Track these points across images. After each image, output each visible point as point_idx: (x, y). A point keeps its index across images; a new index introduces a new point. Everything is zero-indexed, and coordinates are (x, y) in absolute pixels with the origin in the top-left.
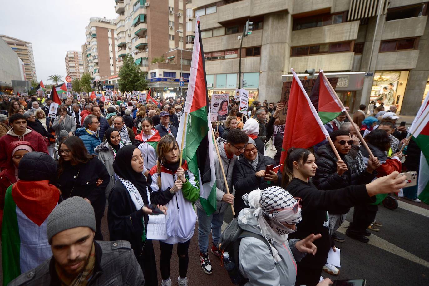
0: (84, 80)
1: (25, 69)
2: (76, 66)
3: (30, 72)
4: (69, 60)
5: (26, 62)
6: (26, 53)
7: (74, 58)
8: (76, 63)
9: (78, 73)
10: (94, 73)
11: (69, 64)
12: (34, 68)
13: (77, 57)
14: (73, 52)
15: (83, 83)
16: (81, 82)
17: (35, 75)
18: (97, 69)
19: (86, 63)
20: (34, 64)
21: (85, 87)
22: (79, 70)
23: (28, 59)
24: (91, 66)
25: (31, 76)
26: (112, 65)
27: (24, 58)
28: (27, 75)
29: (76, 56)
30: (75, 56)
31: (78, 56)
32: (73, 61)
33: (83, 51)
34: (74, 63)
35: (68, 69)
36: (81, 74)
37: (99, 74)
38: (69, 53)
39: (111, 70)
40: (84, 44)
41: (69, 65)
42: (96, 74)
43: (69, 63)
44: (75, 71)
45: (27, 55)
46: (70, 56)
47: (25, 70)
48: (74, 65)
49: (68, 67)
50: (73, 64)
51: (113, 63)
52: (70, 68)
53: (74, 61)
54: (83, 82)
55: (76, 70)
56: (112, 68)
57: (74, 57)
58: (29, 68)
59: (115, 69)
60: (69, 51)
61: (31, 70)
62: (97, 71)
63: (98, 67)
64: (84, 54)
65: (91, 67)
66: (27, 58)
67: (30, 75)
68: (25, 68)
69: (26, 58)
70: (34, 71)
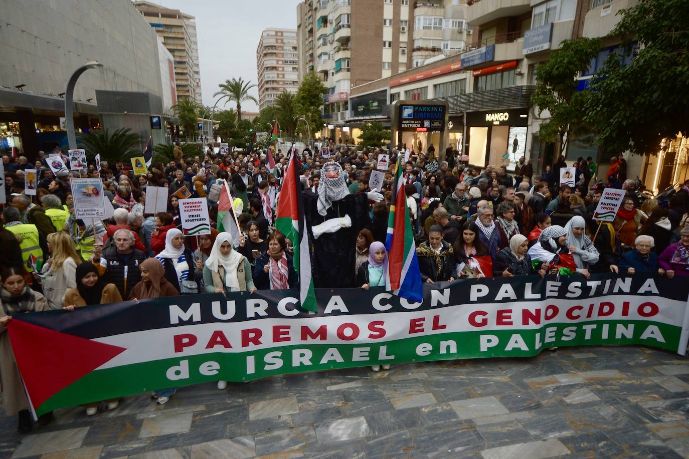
0: (305, 94)
1: (177, 74)
2: (277, 66)
3: (187, 80)
5: (180, 57)
6: (180, 36)
8: (278, 58)
10: (330, 72)
11: (265, 63)
12: (197, 73)
15: (303, 105)
16: (299, 102)
17: (197, 91)
18: (344, 59)
20: (197, 65)
21: (310, 114)
23: (184, 50)
24: (325, 54)
25: (188, 91)
26: (387, 44)
27: (175, 48)
28: (180, 89)
29: (280, 41)
30: (276, 41)
31: (285, 41)
32: (272, 54)
33: (301, 19)
34: (274, 58)
35: (261, 75)
36: (287, 84)
37: (349, 73)
38: (265, 34)
39: (384, 60)
42: (339, 76)
43: (265, 59)
44: (276, 79)
45: (183, 39)
46: (267, 42)
47: (175, 76)
48: (274, 63)
49: (263, 69)
50: (272, 61)
52: (266, 72)
53: (275, 53)
54: (302, 101)
55: (278, 75)
56: (387, 55)
58: (185, 71)
59: (395, 56)
61: (188, 77)
62: (344, 65)
63: (347, 54)
64: (301, 28)
65: (324, 57)
66: (183, 48)
67: (186, 89)
68: (174, 71)
69: (179, 48)
70: (197, 81)
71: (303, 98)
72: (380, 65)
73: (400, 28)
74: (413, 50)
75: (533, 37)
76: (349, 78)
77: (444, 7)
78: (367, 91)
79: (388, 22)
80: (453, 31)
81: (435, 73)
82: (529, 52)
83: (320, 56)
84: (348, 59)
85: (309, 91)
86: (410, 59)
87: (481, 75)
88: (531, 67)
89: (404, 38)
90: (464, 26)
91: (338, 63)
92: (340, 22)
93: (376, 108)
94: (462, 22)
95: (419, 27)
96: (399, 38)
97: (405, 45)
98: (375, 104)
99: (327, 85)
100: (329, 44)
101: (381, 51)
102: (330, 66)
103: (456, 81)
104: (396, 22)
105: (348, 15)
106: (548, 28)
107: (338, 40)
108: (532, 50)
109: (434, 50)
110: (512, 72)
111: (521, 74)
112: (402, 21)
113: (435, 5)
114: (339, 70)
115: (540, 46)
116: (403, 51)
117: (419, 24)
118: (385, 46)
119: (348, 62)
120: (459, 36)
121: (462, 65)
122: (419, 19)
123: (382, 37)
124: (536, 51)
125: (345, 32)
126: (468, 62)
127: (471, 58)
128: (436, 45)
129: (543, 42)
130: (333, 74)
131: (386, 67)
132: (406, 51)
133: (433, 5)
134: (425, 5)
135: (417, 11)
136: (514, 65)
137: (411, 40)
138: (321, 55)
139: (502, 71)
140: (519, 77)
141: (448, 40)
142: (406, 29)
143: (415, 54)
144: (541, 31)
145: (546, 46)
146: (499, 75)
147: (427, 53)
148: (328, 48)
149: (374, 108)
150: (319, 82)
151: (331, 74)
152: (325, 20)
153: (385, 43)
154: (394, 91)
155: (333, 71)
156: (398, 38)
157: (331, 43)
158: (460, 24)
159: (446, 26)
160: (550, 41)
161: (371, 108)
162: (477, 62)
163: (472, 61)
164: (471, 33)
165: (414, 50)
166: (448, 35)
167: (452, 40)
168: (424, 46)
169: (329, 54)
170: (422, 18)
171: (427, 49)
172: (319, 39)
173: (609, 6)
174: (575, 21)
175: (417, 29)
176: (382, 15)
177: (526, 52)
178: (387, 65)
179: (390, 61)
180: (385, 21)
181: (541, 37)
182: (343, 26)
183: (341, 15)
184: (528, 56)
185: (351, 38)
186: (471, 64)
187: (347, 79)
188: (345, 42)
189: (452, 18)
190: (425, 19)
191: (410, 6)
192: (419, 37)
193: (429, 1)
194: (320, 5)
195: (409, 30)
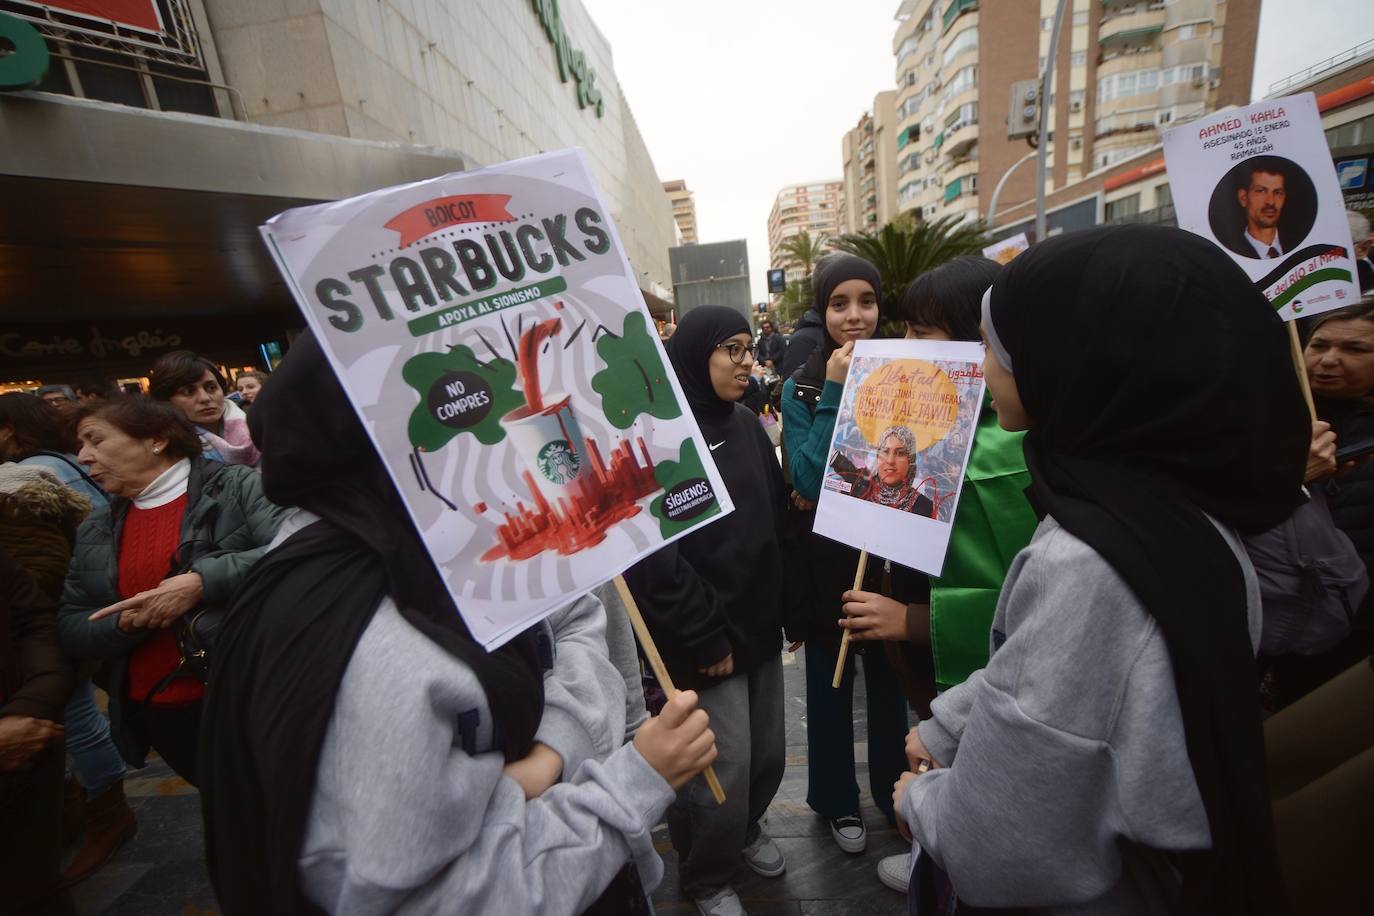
4: (782, 218)
7: (796, 209)
10: (928, 208)
14: (795, 191)
18: (967, 177)
19: (862, 196)
29: (802, 200)
30: (798, 200)
33: (852, 153)
37: (976, 198)
38: (782, 195)
40: (856, 126)
42: (957, 206)
46: (784, 205)
57: (796, 205)
59: (1061, 156)
60: (783, 190)
62: (966, 187)
63: (972, 167)
65: (914, 189)
73: (1069, 106)
74: (1094, 139)
77: (1161, 49)
80: (1182, 88)
83: (905, 189)
84: (974, 174)
86: (1090, 154)
89: (1077, 121)
90: (1205, 73)
91: (953, 186)
94: (1201, 69)
95: (1108, 97)
96: (1067, 125)
97: (1079, 133)
100: (925, 166)
102: (928, 198)
104: (1062, 96)
105: (974, 103)
107: (950, 152)
109: (1140, 129)
112: (1074, 93)
113: (1142, 49)
114: (952, 198)
116: (1077, 143)
117: (1109, 89)
119: (974, 180)
120: (1194, 94)
122: (1109, 82)
125: (965, 134)
128: (1144, 119)
132: (1082, 143)
133: (1138, 50)
134: (1121, 54)
135: (1104, 69)
137: (1092, 121)
138: (908, 186)
141: (1171, 106)
142: (1082, 106)
143: (1101, 143)
147: (1126, 137)
148: (923, 172)
151: (930, 211)
152: (912, 134)
155: (934, 205)
156: (1067, 122)
157: (931, 163)
158: (1198, 71)
159: (1168, 80)
165: (1098, 138)
166: (1171, 96)
167: (1179, 103)
168: (1120, 126)
169: (926, 182)
170: (1116, 78)
171: (1126, 131)
172: (903, 163)
175: (1103, 98)
179: (1051, 165)
182: (964, 125)
183: (958, 108)
185: (979, 141)
188: (964, 152)
189: (1181, 63)
190: (1122, 79)
191: (1088, 65)
192: (1110, 113)
193: (1126, 46)
194: (904, 111)
195: (1087, 106)
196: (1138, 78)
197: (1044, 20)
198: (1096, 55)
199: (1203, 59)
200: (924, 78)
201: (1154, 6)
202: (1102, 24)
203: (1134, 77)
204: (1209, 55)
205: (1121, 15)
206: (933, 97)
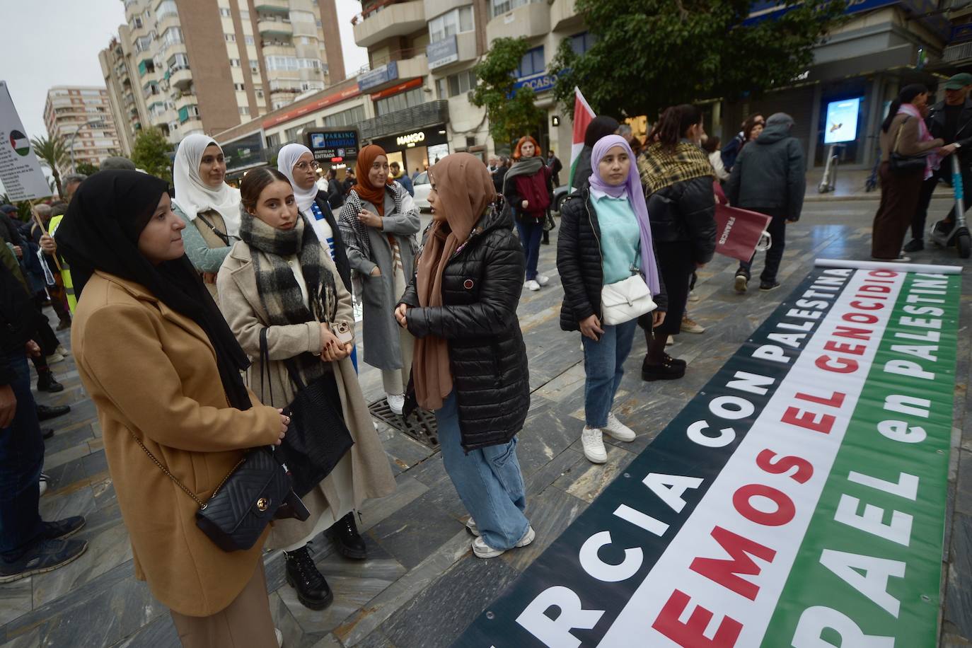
0: (145, 154)
2: (81, 131)
4: (58, 115)
7: (72, 109)
8: (79, 123)
9: (91, 152)
10: (172, 125)
11: (62, 129)
13: (81, 106)
14: (66, 92)
18: (190, 106)
19: (126, 108)
22: (93, 143)
26: (239, 87)
29: (77, 101)
30: (72, 101)
31: (84, 101)
32: (69, 118)
33: (109, 69)
34: (73, 122)
36: (100, 153)
37: (200, 123)
38: (52, 94)
39: (240, 105)
40: (108, 47)
41: (59, 131)
42: (188, 126)
43: (60, 124)
44: (82, 148)
46: (58, 103)
48: (75, 129)
49: (59, 137)
50: (73, 127)
51: (242, 81)
53: (74, 117)
55: (84, 143)
56: (242, 99)
57: (71, 105)
59: (251, 100)
60: (53, 90)
62: (192, 113)
63: (192, 100)
64: (110, 80)
65: (157, 109)
71: (142, 158)
72: (236, 111)
73: (250, 69)
74: (269, 93)
75: (438, 50)
76: (202, 127)
77: (294, 47)
78: (230, 138)
79: (235, 63)
80: (310, 72)
81: (322, 104)
82: (436, 66)
83: (152, 108)
84: (195, 105)
85: (149, 149)
86: (269, 102)
87: (381, 98)
88: (437, 82)
89: (257, 80)
90: (320, 65)
91: (183, 111)
92: (175, 63)
93: (249, 156)
94: (317, 62)
95: (272, 68)
96: (251, 81)
97: (260, 88)
98: (247, 151)
99: (170, 140)
100: (162, 92)
101: (234, 96)
102: (170, 117)
103: (350, 109)
104: (243, 61)
105: (183, 54)
106: (452, 40)
107: (176, 86)
108: (437, 64)
109: (293, 91)
110: (416, 91)
111: (429, 91)
112: (251, 61)
113: (284, 44)
114: (184, 119)
115: (448, 58)
116: (260, 94)
117: (271, 63)
118: (237, 88)
119: (196, 109)
120: (316, 77)
121: (360, 88)
122: (270, 59)
123: (231, 78)
124: (445, 63)
125: (184, 75)
126: (368, 83)
127: (371, 79)
128: (295, 86)
129: (449, 54)
130: (176, 127)
131: (244, 113)
132: (263, 94)
133: (282, 44)
134: (273, 44)
135: (266, 51)
136: (418, 82)
137: (266, 83)
138: (154, 105)
139: (405, 91)
140: (426, 94)
141: (306, 81)
142: (258, 70)
143: (274, 96)
144: (445, 43)
145: (454, 58)
146: (402, 96)
147: (287, 95)
148: (162, 97)
149: (245, 157)
150: (159, 138)
151: (174, 127)
152: (149, 66)
153: (236, 86)
154: (269, 133)
155: (176, 123)
157: (166, 91)
158: (315, 64)
159: (302, 66)
160: (457, 52)
161: (242, 157)
162: (379, 82)
163: (372, 81)
164: (328, 73)
165: (272, 93)
166: (305, 75)
167: (310, 80)
168: (282, 87)
169: (166, 105)
170: (273, 58)
171: (286, 91)
172: (147, 87)
173: (511, 14)
174: (476, 32)
175: (269, 69)
176: (227, 55)
177: (432, 66)
178: (244, 111)
179: (247, 105)
180: (231, 61)
181: (446, 50)
182: (181, 68)
183: (174, 55)
184: (434, 72)
185: (194, 81)
186: (372, 85)
187: (199, 129)
188: (185, 88)
189: (306, 57)
190: (277, 59)
191: (256, 44)
192: (274, 79)
193: (276, 40)
194: (138, 47)
195: (261, 71)
196: (286, 60)
197: (221, 10)
198: (259, 40)
199: (316, 57)
200: (148, 27)
201: (285, 20)
202: (259, 22)
203: (283, 59)
204: (319, 55)
205: (267, 20)
206: (156, 41)
